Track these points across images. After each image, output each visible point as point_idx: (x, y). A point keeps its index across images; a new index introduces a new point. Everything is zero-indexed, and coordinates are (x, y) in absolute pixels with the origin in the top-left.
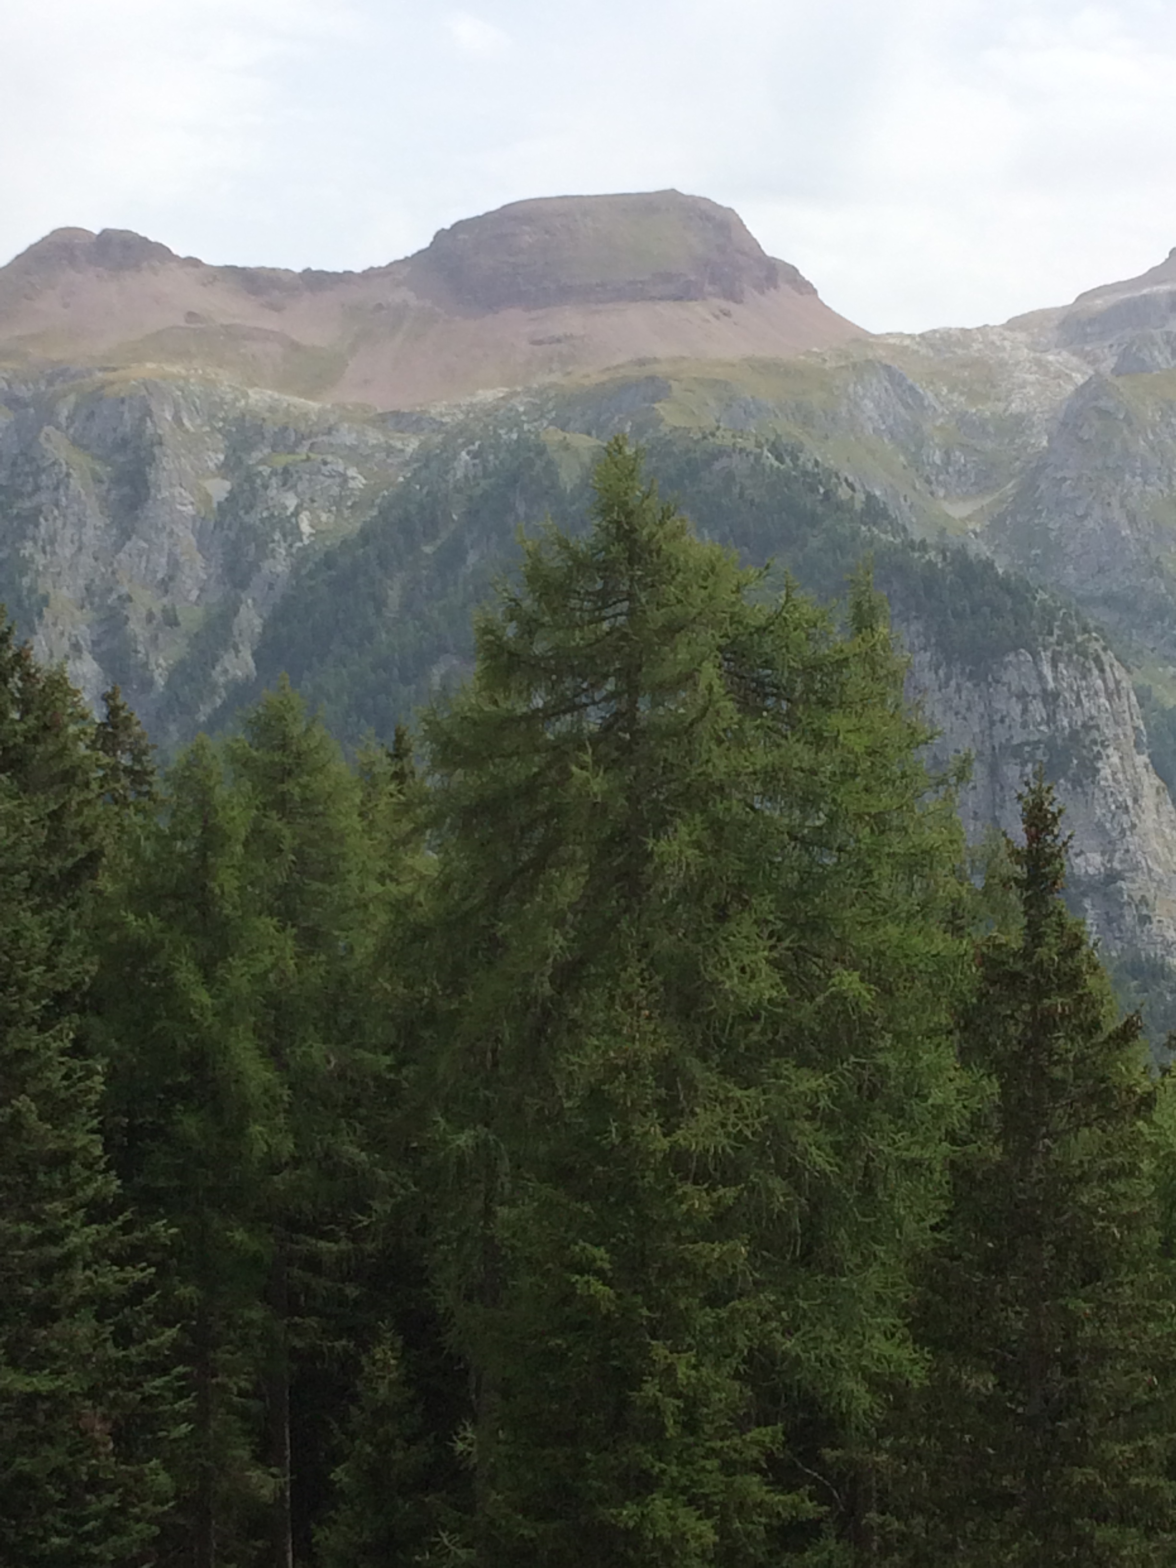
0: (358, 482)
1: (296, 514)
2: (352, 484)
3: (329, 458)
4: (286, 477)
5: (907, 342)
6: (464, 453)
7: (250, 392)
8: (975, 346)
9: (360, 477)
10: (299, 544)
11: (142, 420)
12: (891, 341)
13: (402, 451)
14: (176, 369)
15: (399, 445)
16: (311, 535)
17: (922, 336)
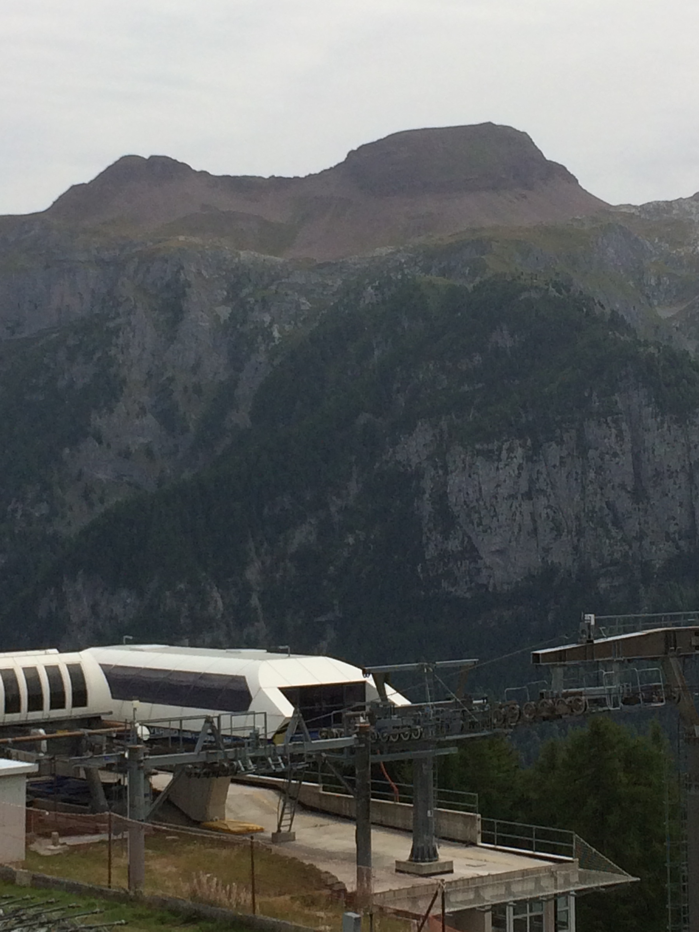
0: (306, 305)
1: (271, 325)
2: (303, 307)
3: (290, 292)
4: (265, 304)
5: (633, 211)
6: (370, 288)
7: (241, 253)
8: (674, 212)
9: (308, 303)
10: (273, 344)
11: (178, 272)
12: (624, 210)
13: (332, 286)
14: (196, 240)
15: (330, 283)
16: (279, 338)
17: (642, 206)
